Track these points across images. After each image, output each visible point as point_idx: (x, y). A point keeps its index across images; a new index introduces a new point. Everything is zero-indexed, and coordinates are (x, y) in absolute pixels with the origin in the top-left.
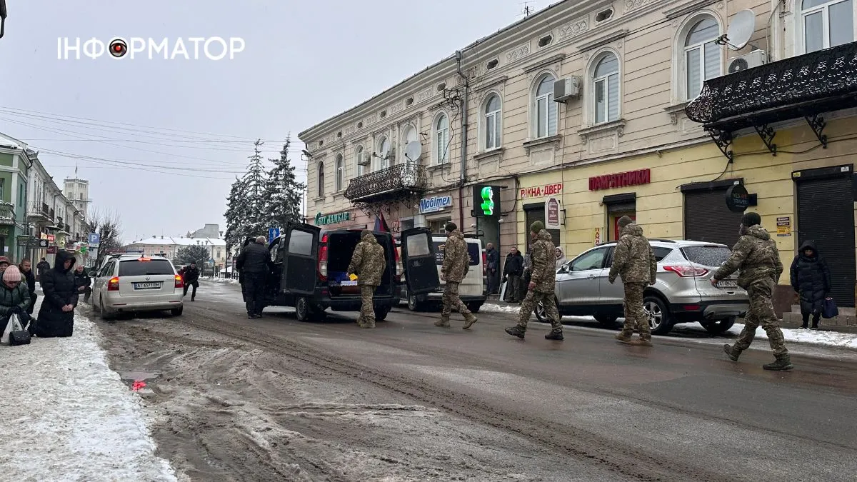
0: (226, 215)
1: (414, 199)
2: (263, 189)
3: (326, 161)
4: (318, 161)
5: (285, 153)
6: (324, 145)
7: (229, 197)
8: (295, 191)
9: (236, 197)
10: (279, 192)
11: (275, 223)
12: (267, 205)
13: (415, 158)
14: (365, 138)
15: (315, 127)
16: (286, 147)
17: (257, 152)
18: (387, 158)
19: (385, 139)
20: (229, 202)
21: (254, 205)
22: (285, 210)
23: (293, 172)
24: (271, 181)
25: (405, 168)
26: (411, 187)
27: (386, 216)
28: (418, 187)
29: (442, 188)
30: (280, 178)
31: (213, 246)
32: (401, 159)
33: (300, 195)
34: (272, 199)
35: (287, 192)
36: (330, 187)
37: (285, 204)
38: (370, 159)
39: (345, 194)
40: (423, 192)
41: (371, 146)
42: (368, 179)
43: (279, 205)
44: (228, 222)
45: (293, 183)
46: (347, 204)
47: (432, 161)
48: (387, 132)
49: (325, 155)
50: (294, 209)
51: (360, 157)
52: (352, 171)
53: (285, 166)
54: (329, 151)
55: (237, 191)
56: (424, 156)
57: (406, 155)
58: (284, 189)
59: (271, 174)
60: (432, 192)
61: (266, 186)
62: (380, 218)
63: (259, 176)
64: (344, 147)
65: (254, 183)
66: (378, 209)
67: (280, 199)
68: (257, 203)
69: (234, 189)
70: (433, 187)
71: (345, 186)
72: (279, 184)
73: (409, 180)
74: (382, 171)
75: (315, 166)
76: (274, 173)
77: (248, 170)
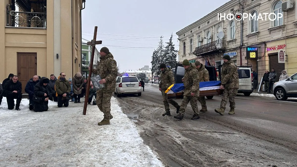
0: (151, 62)
1: (221, 54)
2: (163, 53)
3: (186, 42)
4: (183, 42)
5: (171, 40)
6: (185, 36)
7: (152, 56)
8: (174, 53)
9: (155, 56)
10: (169, 54)
11: (168, 64)
12: (165, 58)
13: (221, 38)
14: (201, 32)
15: (182, 30)
16: (171, 38)
17: (161, 40)
18: (210, 39)
19: (209, 32)
20: (152, 58)
21: (161, 59)
22: (171, 60)
23: (174, 47)
24: (166, 50)
25: (217, 42)
26: (220, 49)
27: (210, 61)
28: (222, 49)
29: (232, 49)
30: (169, 49)
31: (147, 73)
32: (215, 39)
33: (176, 54)
34: (167, 56)
35: (172, 54)
36: (188, 51)
37: (171, 58)
38: (203, 40)
39: (194, 53)
40: (224, 51)
41: (203, 35)
42: (202, 47)
43: (169, 58)
44: (152, 65)
45: (174, 50)
46: (194, 57)
47: (228, 39)
48: (210, 29)
49: (186, 39)
50: (174, 59)
51: (199, 39)
52: (196, 44)
53: (171, 44)
54: (187, 38)
55: (155, 54)
56: (225, 37)
57: (218, 37)
58: (171, 52)
59: (166, 48)
60: (228, 50)
61: (164, 52)
62: (207, 61)
63: (162, 49)
64: (193, 36)
65: (160, 51)
66: (206, 58)
67: (170, 56)
68: (161, 58)
69: (154, 54)
70: (229, 49)
71: (194, 50)
72: (169, 51)
73: (219, 46)
74: (208, 44)
75: (182, 44)
76: (167, 47)
77: (158, 47)
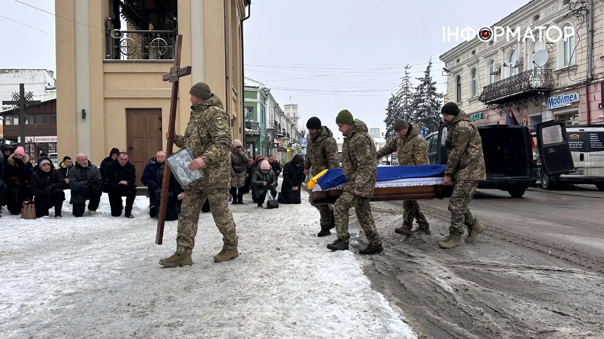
0: (386, 121)
1: (542, 98)
2: (412, 100)
3: (462, 75)
4: (456, 75)
5: (428, 72)
6: (460, 62)
7: (387, 108)
8: (436, 100)
9: (392, 108)
10: (424, 102)
11: (422, 125)
12: (415, 112)
13: (542, 64)
14: (496, 52)
15: (453, 49)
16: (428, 68)
17: (407, 74)
18: (515, 67)
19: (513, 52)
20: (387, 112)
21: (405, 113)
22: (429, 114)
23: (434, 86)
24: (418, 94)
25: (533, 73)
26: (539, 88)
27: (516, 114)
28: (545, 88)
29: (569, 87)
30: (424, 91)
31: (377, 143)
32: (529, 66)
33: (441, 102)
34: (419, 107)
35: (430, 101)
36: (466, 94)
37: (429, 110)
38: (500, 69)
39: (480, 99)
40: (550, 92)
41: (501, 58)
42: (499, 85)
43: (424, 111)
44: (387, 126)
45: (434, 94)
46: (481, 106)
47: (558, 65)
48: (515, 46)
49: (462, 69)
50: (436, 113)
51: (491, 68)
52: (485, 79)
53: (428, 82)
54: (465, 66)
55: (392, 103)
56: (550, 61)
57: (534, 62)
58: (427, 99)
59: (417, 89)
60: (559, 91)
61: (414, 99)
62: (511, 115)
63: (408, 91)
64: (478, 62)
65: (405, 96)
66: (509, 108)
67: (425, 107)
68: (407, 111)
69: (391, 102)
70: (559, 87)
71: (480, 91)
72: (424, 96)
73: (536, 83)
74: (511, 78)
75: (453, 79)
76: (421, 87)
77: (401, 87)
